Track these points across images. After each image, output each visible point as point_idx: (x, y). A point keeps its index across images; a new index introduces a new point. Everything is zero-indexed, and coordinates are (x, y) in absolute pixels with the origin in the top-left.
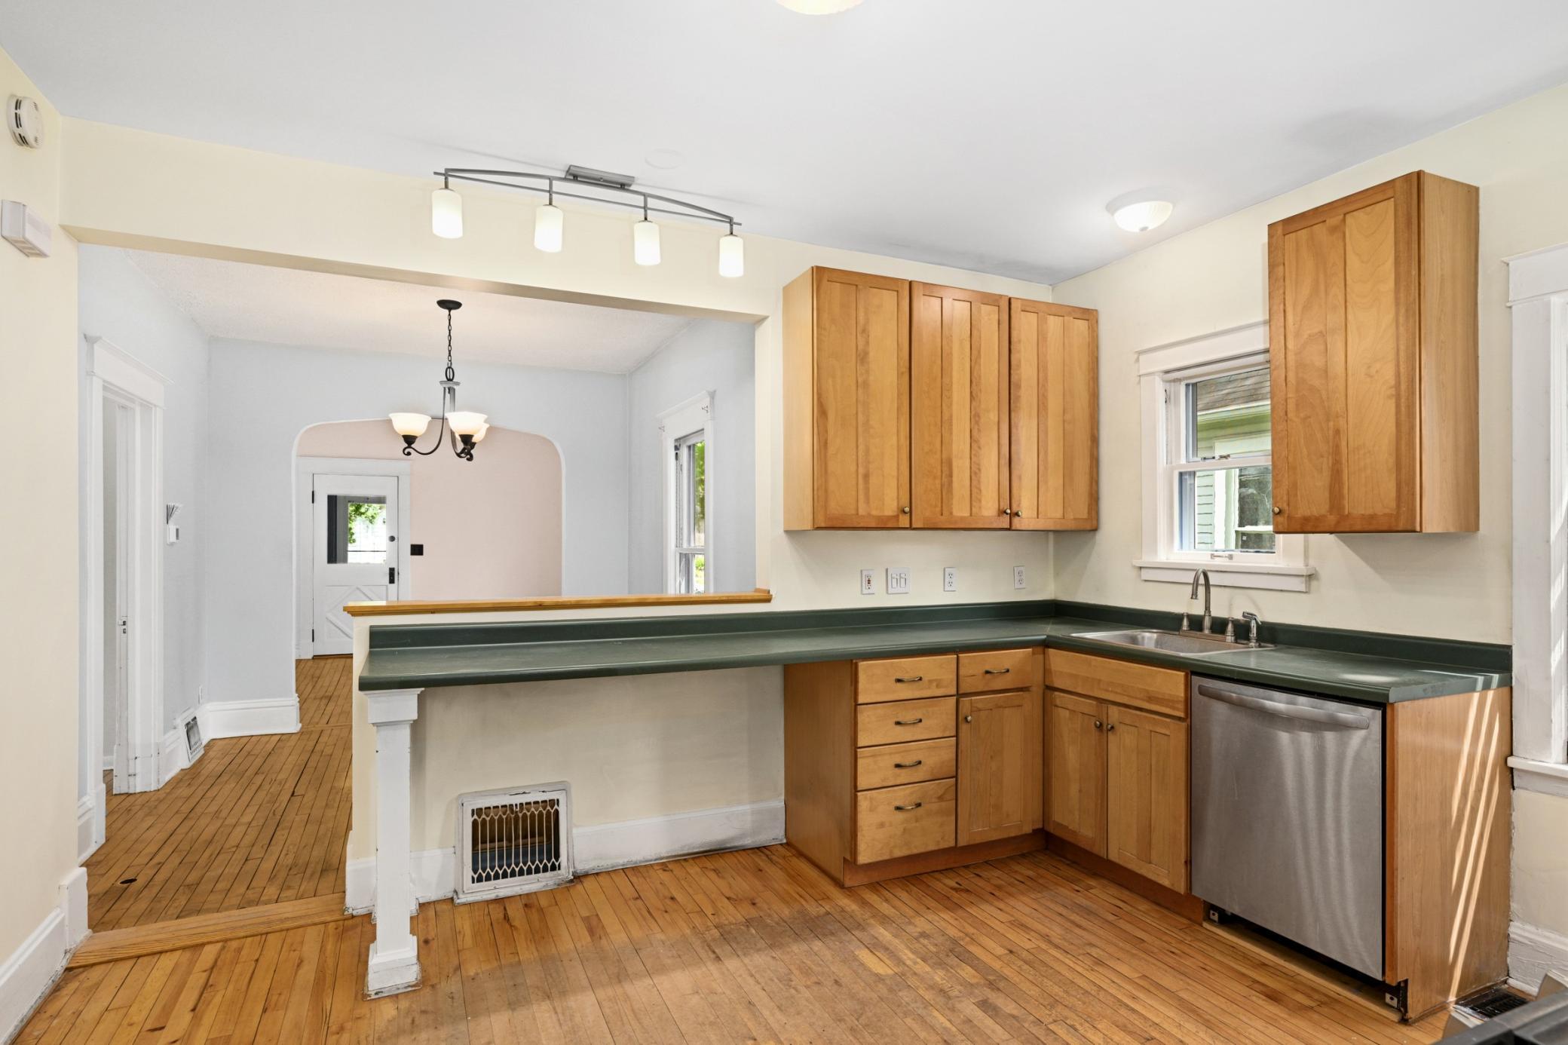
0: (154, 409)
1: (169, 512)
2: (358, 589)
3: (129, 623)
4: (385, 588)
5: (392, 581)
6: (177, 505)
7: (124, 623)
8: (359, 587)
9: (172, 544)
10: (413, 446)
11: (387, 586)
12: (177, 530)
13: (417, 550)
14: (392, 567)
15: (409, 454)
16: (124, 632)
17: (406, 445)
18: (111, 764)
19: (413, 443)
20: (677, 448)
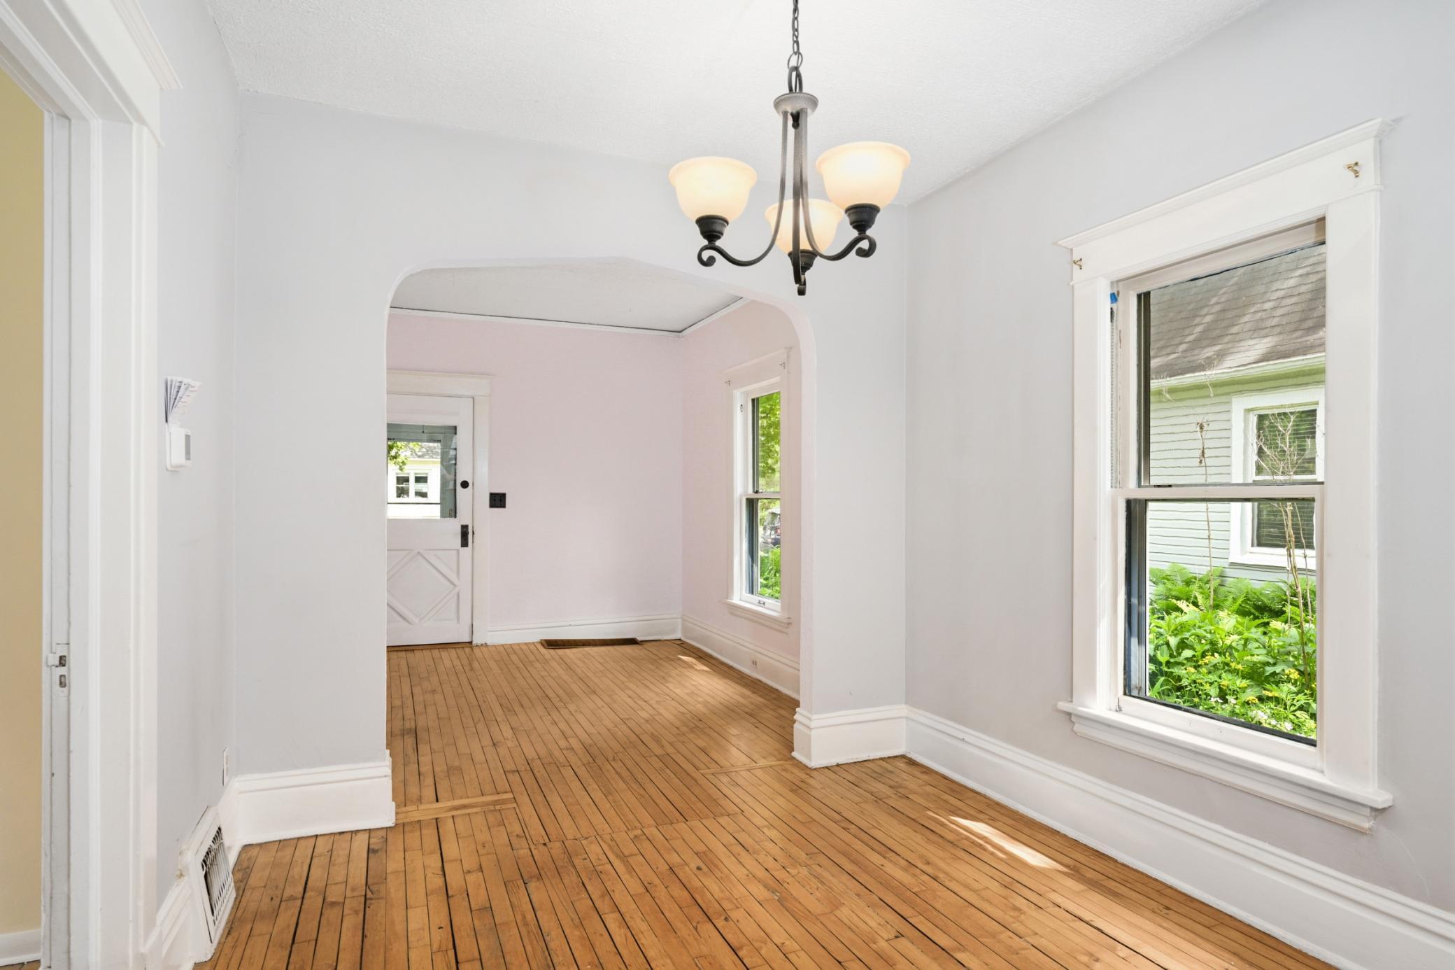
0: (135, 125)
1: (170, 398)
2: (419, 553)
3: (72, 661)
4: (454, 553)
5: (465, 543)
6: (186, 381)
7: (62, 661)
8: (421, 551)
9: (175, 471)
10: (718, 243)
11: (458, 551)
12: (188, 437)
13: (498, 500)
14: (464, 523)
15: (710, 262)
16: (62, 684)
17: (705, 242)
18: (35, 946)
19: (719, 238)
20: (1114, 298)
